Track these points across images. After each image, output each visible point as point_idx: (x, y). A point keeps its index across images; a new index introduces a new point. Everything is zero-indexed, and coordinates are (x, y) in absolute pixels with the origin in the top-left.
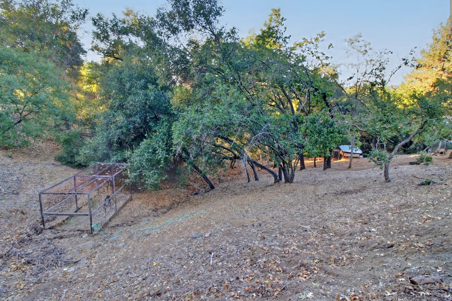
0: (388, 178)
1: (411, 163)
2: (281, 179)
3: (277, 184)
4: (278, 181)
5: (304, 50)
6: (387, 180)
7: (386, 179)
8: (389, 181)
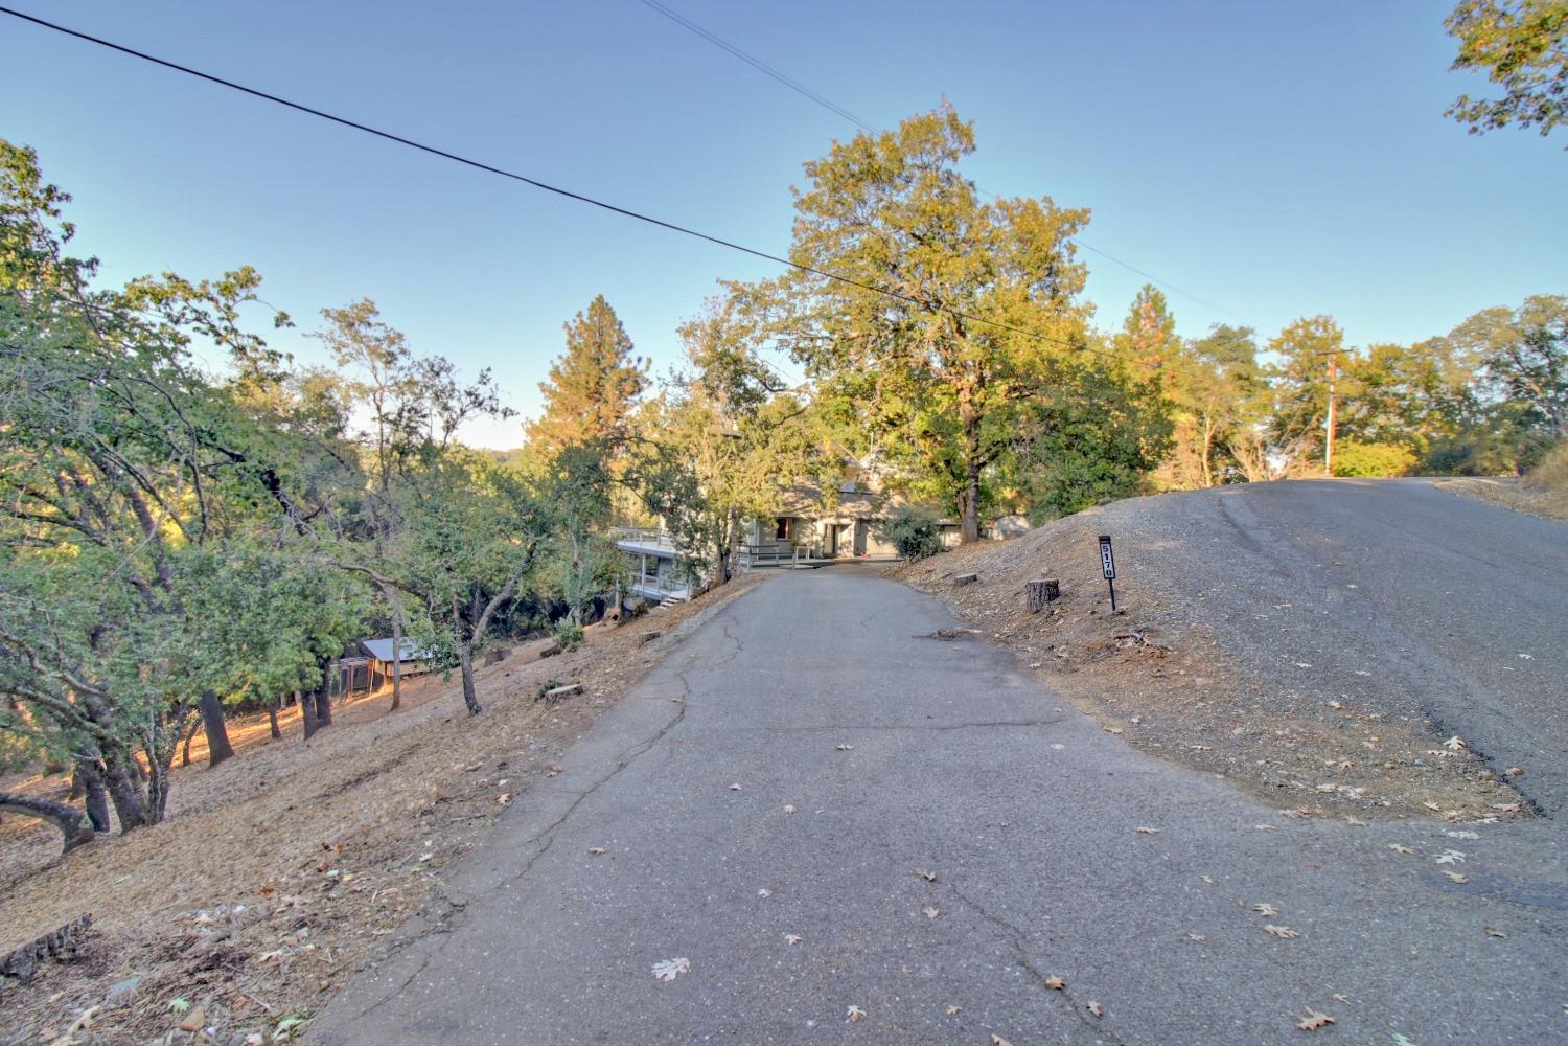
0: (475, 703)
1: (545, 655)
2: (99, 824)
3: (80, 851)
4: (86, 839)
5: (175, 313)
6: (473, 707)
7: (471, 708)
8: (477, 712)
